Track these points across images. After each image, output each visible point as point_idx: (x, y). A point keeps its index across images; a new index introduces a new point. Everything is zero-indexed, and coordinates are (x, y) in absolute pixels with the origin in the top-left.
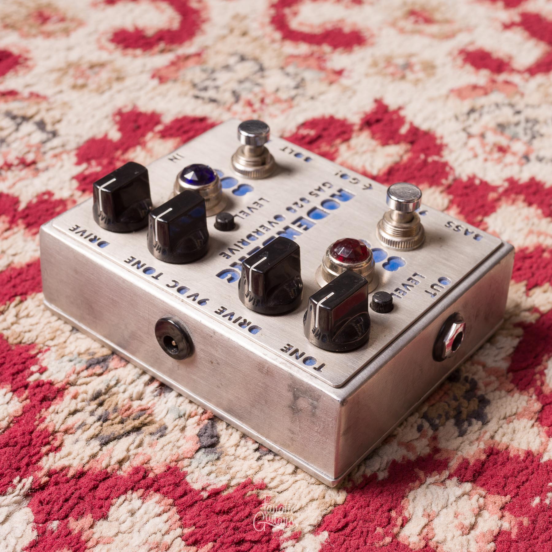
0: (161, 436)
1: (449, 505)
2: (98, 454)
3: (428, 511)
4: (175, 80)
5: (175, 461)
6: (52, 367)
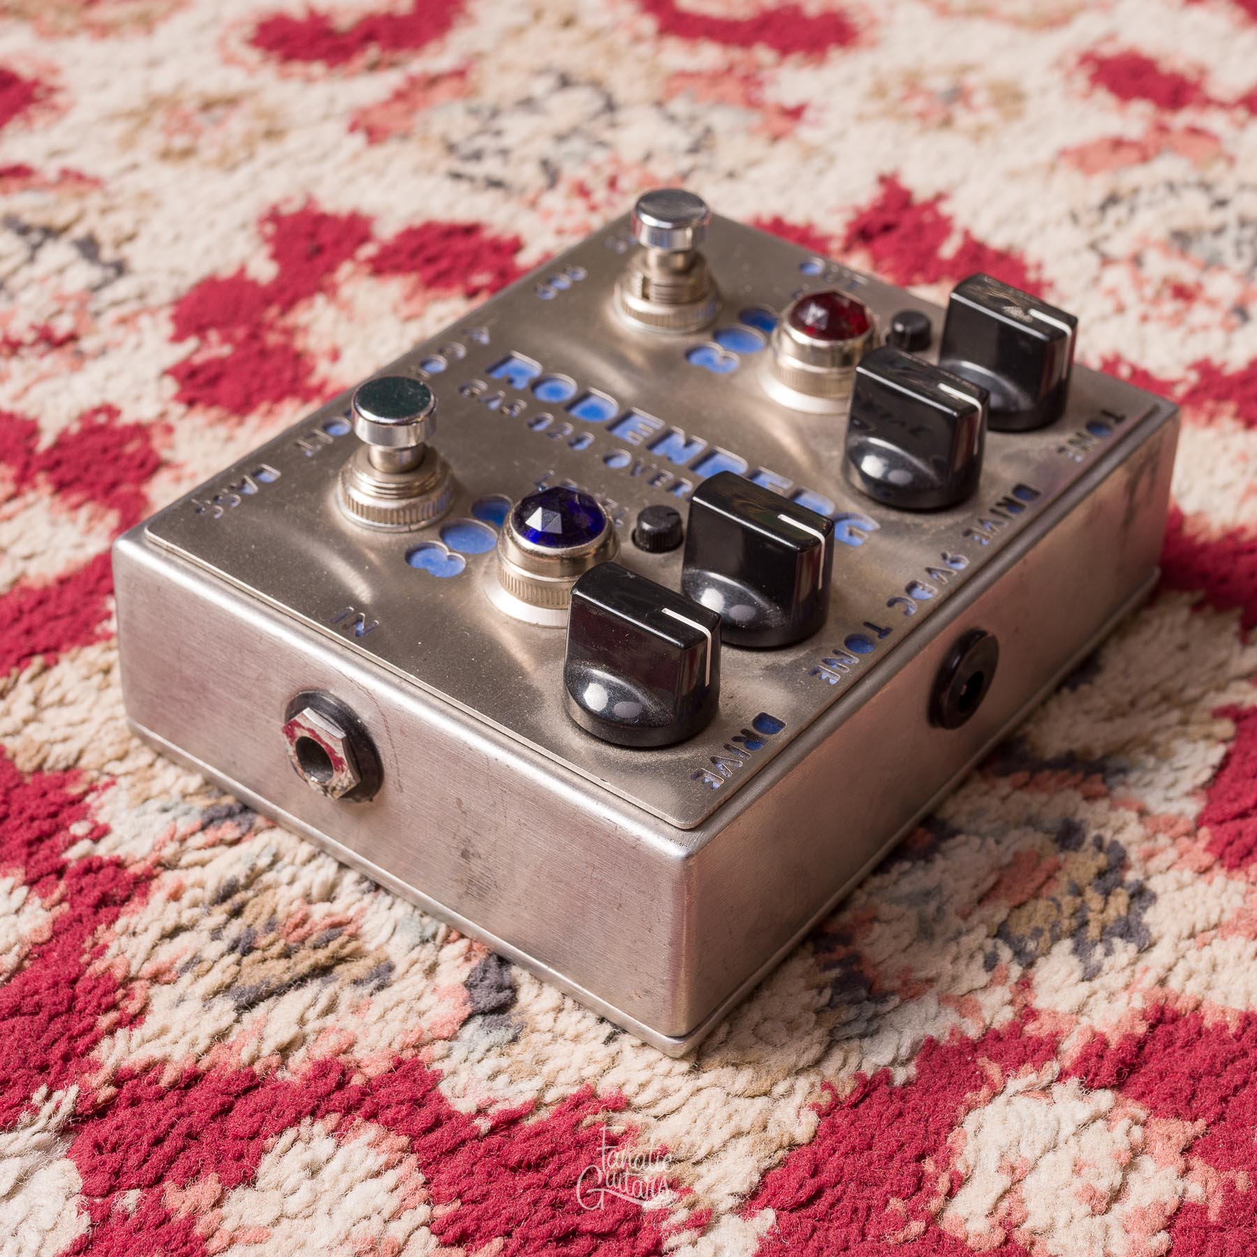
0: (380, 988)
1: (1061, 1145)
2: (230, 1031)
3: (1012, 1158)
4: (405, 136)
5: (414, 1047)
6: (120, 824)
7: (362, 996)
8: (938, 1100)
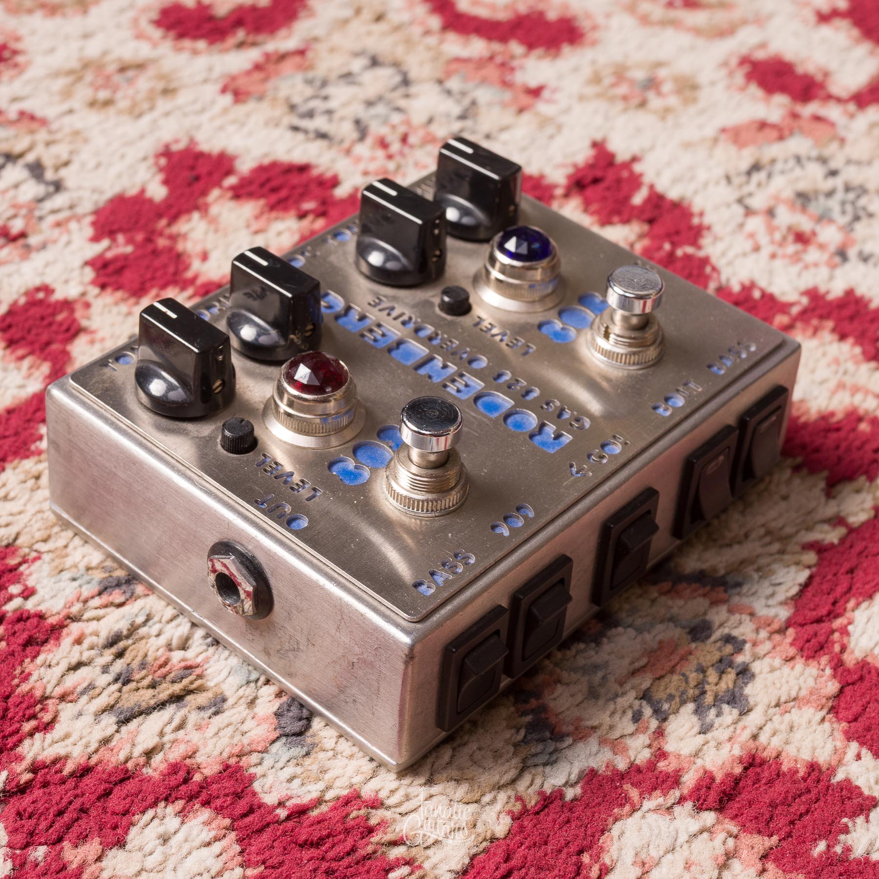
0: (216, 713)
1: (678, 849)
2: (112, 738)
3: (643, 856)
4: (261, 98)
5: (237, 756)
6: (43, 588)
7: (203, 719)
8: (595, 812)
